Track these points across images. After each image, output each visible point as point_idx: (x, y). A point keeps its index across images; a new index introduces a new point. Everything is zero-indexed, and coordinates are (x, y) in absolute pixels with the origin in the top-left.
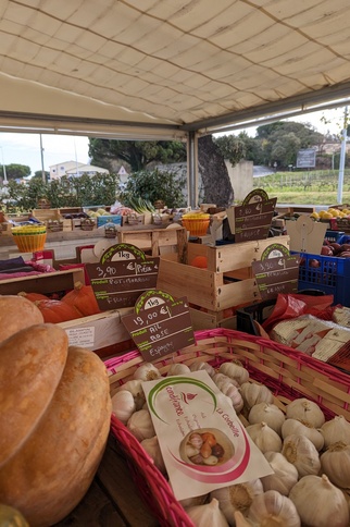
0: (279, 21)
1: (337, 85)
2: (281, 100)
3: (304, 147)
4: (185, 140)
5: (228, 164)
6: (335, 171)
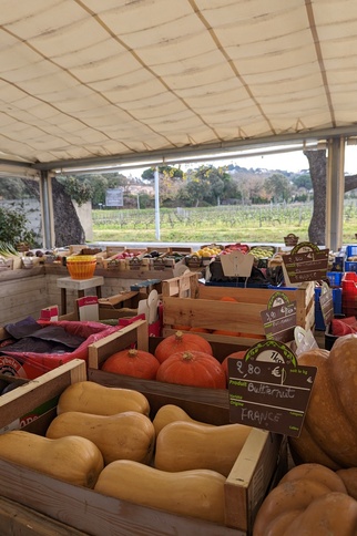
0: (170, 90)
1: (197, 146)
2: (147, 151)
3: (111, 187)
4: (37, 179)
5: (76, 205)
6: (141, 211)
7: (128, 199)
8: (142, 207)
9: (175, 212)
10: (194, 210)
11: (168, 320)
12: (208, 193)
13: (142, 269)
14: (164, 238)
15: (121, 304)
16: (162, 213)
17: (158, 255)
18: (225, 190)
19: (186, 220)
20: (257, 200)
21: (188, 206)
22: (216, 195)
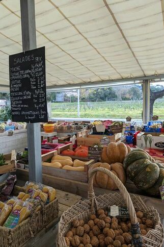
0: (82, 65)
6: (71, 103)
7: (66, 98)
8: (72, 102)
9: (87, 104)
10: (95, 103)
11: (78, 144)
12: (102, 96)
13: (71, 129)
14: (82, 116)
15: (65, 140)
16: (81, 104)
17: (77, 124)
18: (110, 94)
19: (91, 108)
20: (125, 99)
21: (93, 101)
22: (106, 96)
